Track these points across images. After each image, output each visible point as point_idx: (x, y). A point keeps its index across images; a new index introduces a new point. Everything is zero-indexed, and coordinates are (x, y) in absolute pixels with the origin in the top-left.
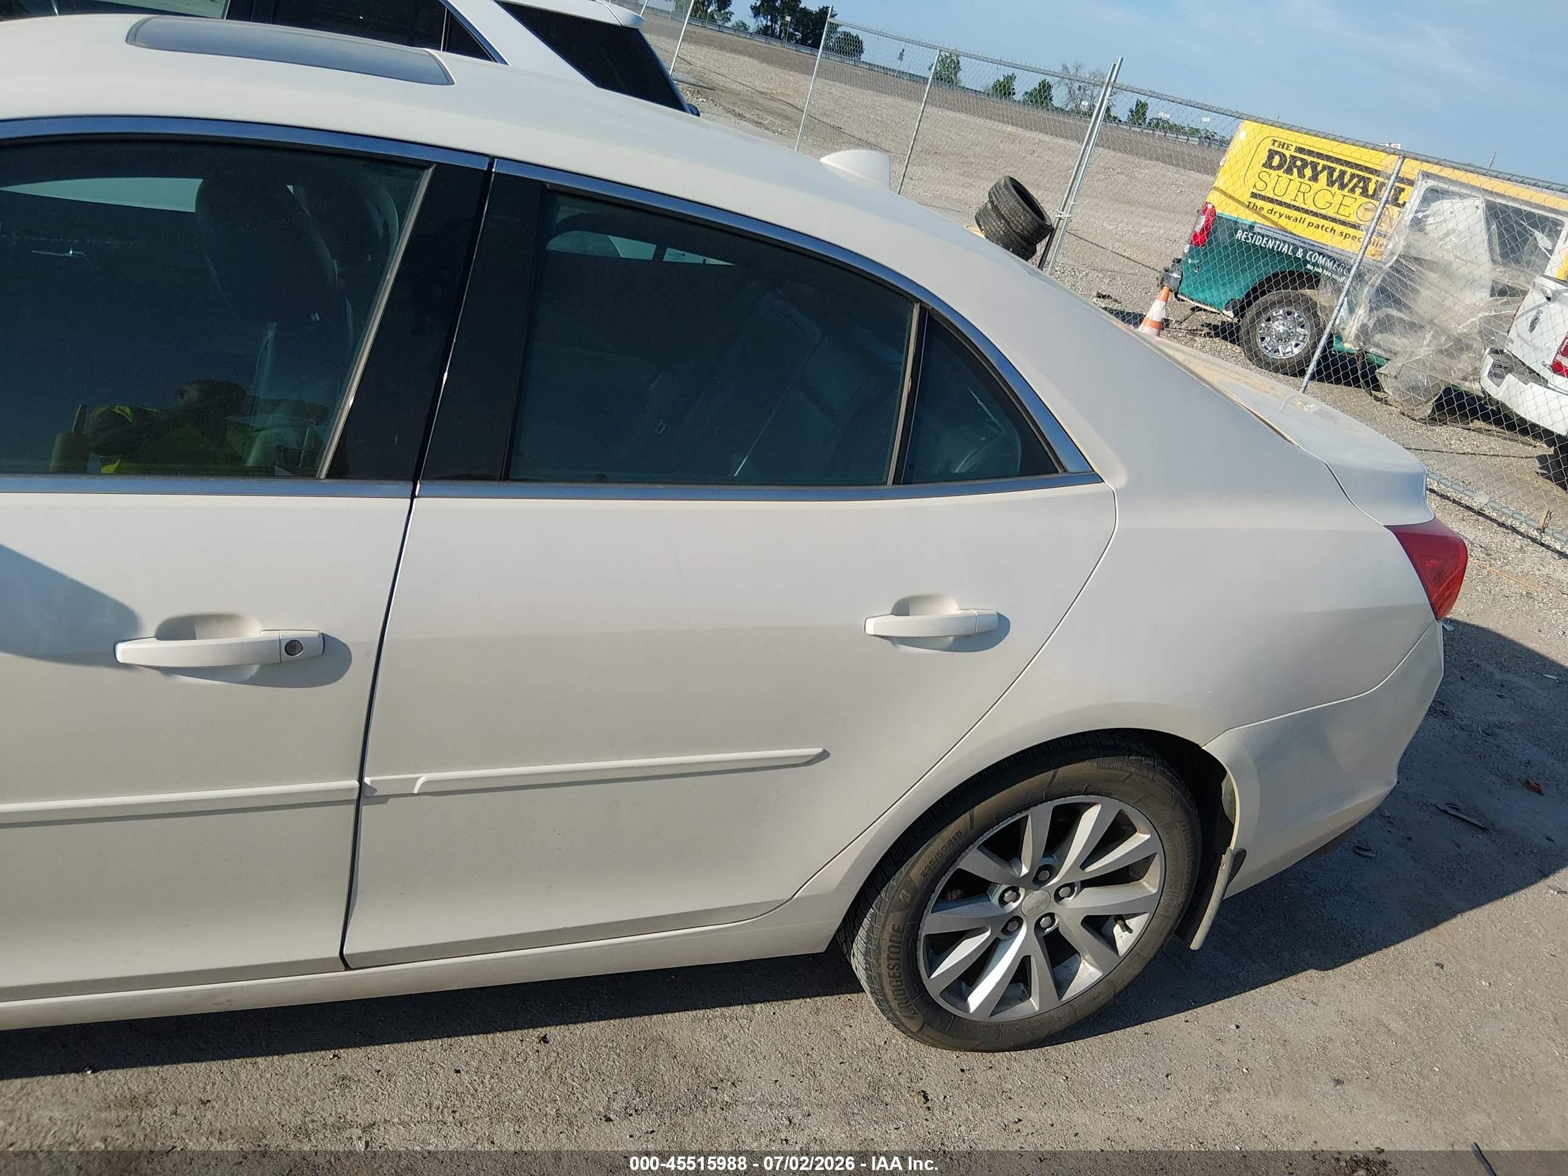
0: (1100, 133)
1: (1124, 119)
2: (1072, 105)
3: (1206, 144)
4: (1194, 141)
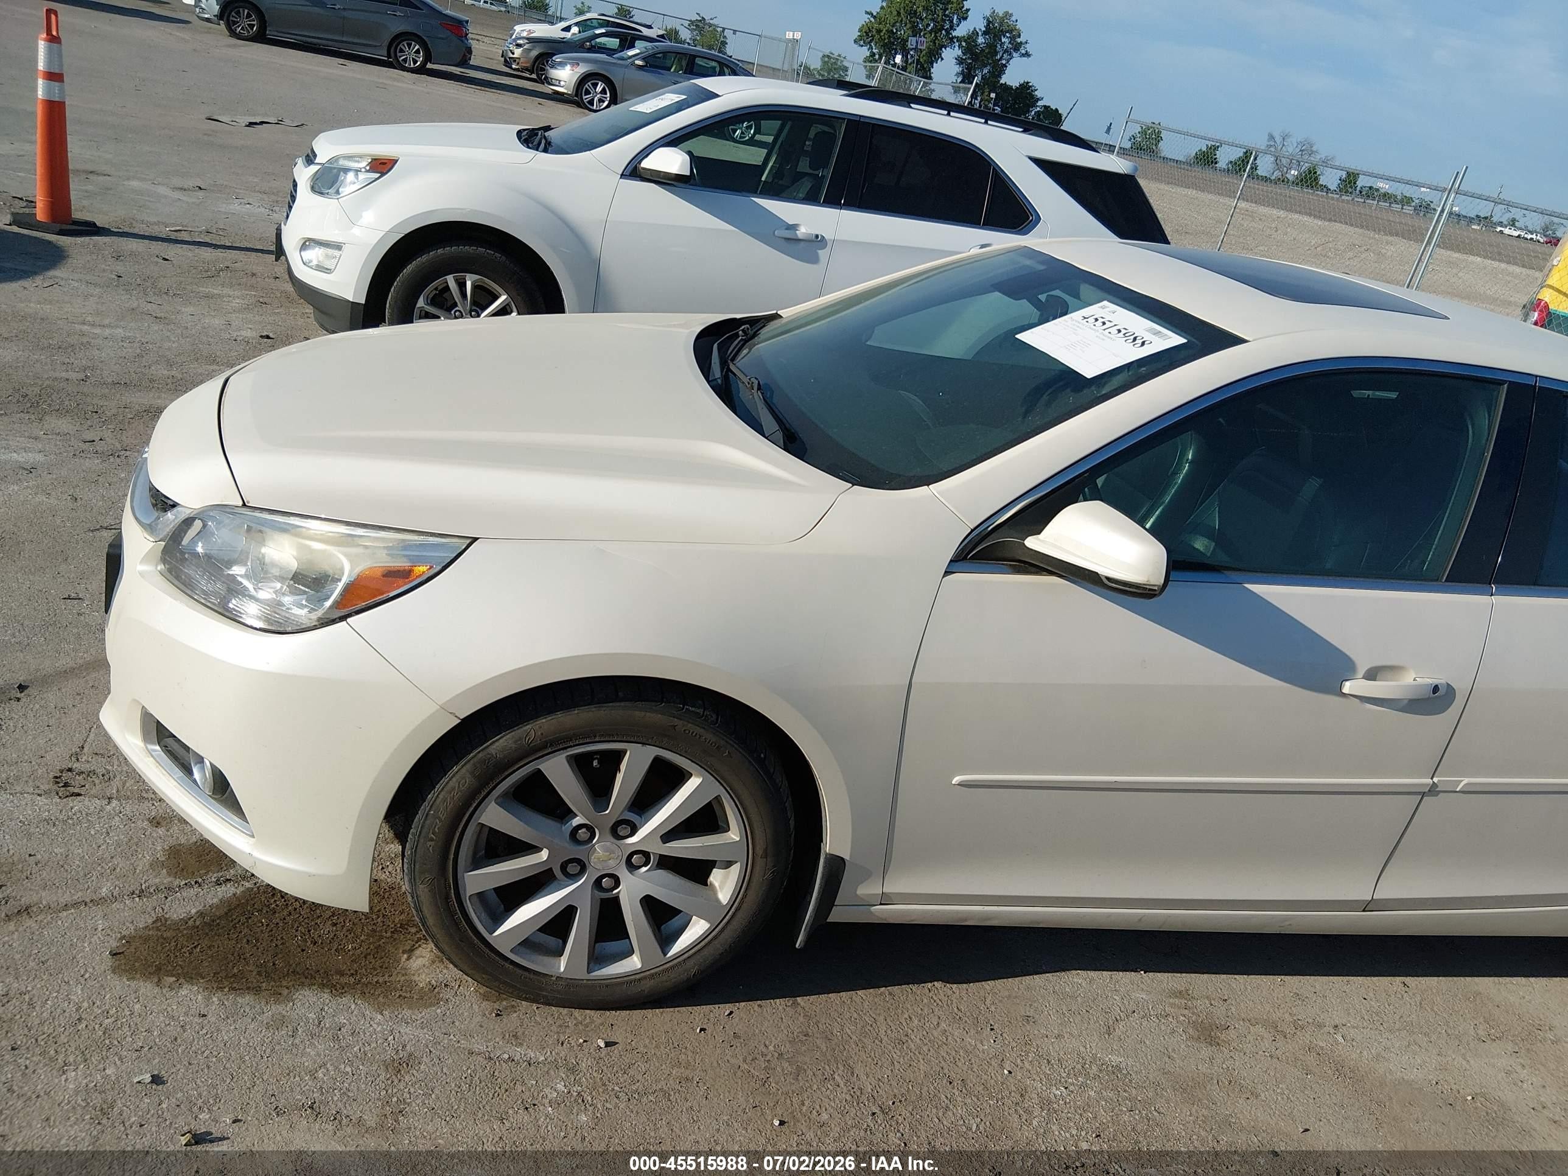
0: (1442, 235)
1: (1333, 187)
2: (1277, 174)
3: (1422, 214)
4: (1409, 210)
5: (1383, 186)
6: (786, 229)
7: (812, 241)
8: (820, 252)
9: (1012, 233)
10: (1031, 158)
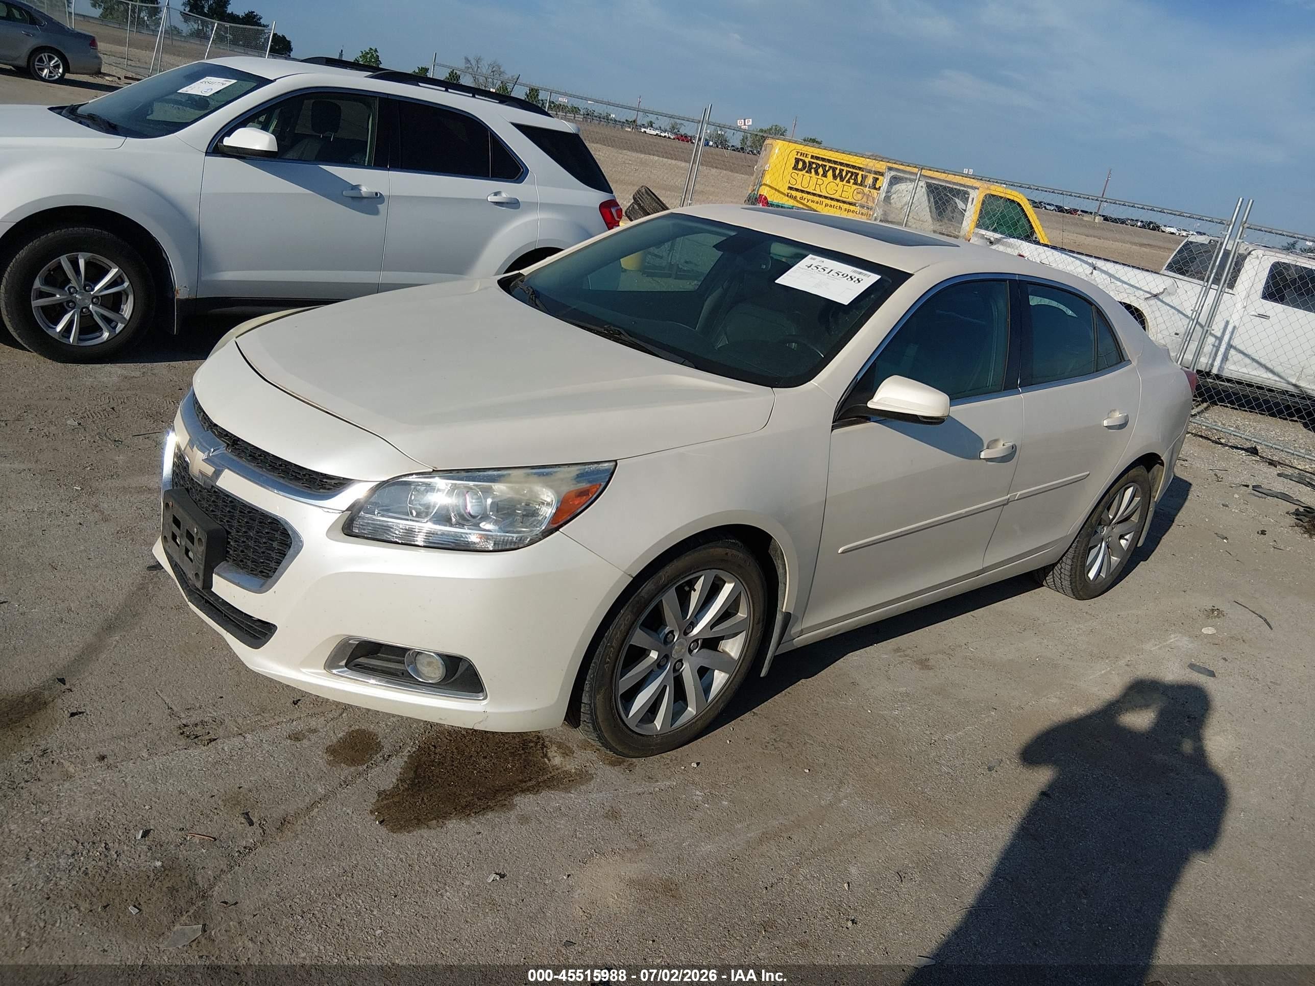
5: (563, 100)
6: (352, 190)
7: (374, 198)
8: (379, 206)
9: (511, 182)
10: (513, 124)
